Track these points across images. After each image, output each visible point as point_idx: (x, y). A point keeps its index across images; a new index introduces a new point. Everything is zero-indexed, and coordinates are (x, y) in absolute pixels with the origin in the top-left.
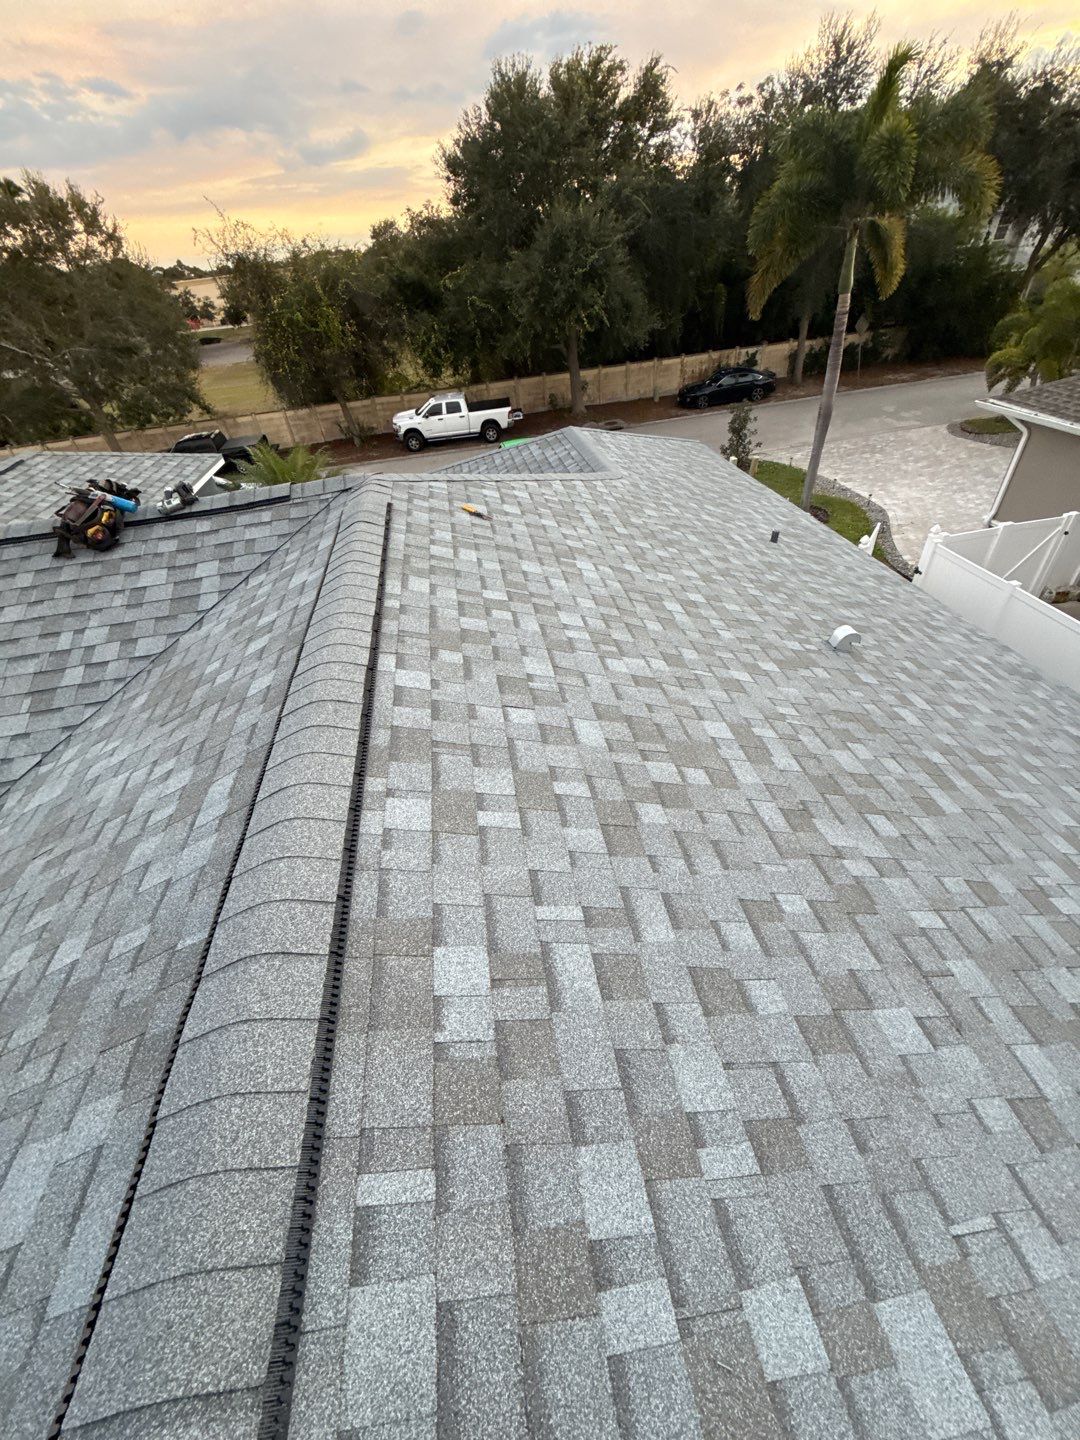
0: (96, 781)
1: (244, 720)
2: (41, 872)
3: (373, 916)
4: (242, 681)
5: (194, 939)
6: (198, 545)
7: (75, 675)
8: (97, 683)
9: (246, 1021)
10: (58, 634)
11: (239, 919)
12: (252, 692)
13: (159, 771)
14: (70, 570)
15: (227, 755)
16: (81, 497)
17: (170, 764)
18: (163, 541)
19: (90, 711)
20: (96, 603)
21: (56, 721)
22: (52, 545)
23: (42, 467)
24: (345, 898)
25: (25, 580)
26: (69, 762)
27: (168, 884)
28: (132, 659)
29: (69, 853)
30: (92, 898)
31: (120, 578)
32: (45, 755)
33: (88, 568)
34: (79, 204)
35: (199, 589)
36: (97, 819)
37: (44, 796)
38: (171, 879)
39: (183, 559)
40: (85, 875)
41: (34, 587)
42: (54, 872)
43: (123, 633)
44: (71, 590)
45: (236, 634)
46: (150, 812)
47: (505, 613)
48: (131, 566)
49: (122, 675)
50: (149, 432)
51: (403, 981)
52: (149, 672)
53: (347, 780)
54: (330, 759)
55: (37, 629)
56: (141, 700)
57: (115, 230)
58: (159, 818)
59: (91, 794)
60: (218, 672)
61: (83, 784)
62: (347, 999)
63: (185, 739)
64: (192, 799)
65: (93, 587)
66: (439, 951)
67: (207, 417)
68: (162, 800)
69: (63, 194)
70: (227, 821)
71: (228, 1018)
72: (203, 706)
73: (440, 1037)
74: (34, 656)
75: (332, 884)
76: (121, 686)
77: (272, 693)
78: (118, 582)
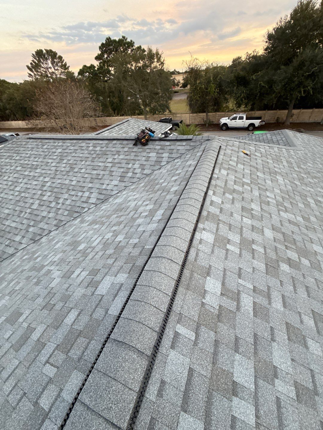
0: (130, 201)
1: (168, 197)
2: (116, 218)
3: (193, 261)
4: (169, 187)
5: (149, 247)
6: (165, 148)
7: (130, 175)
8: (134, 178)
9: (160, 272)
10: (129, 164)
11: (162, 247)
12: (171, 190)
13: (145, 203)
14: (136, 149)
15: (163, 205)
16: (143, 132)
17: (148, 202)
18: (157, 146)
19: (131, 184)
20: (139, 158)
21: (123, 184)
22: (134, 142)
23: (132, 122)
24: (187, 252)
25: (126, 149)
26: (124, 194)
27: (144, 231)
28: (143, 174)
29: (122, 216)
30: (126, 228)
31: (145, 153)
32: (120, 191)
33: (139, 149)
34: (157, 54)
35: (162, 160)
36: (129, 210)
37: (118, 201)
38: (145, 230)
39: (161, 151)
40: (125, 222)
41: (127, 151)
42: (118, 219)
43: (142, 167)
44: (134, 154)
45: (169, 174)
46: (142, 213)
47: (249, 187)
48: (148, 151)
49: (139, 177)
50: (155, 116)
51: (197, 281)
52: (145, 178)
53: (194, 222)
54: (191, 214)
55: (125, 161)
56: (143, 184)
57: (163, 61)
58: (144, 215)
59: (128, 204)
60: (163, 183)
61: (126, 201)
62: (183, 279)
63: (152, 197)
64: (152, 213)
65: (139, 154)
66: (208, 278)
67: (169, 113)
68: (145, 211)
69: (154, 51)
70: (160, 221)
71: (157, 269)
72: (158, 190)
73: (204, 301)
74: (123, 168)
75: (185, 248)
76: (139, 180)
77: (177, 192)
78: (145, 154)
